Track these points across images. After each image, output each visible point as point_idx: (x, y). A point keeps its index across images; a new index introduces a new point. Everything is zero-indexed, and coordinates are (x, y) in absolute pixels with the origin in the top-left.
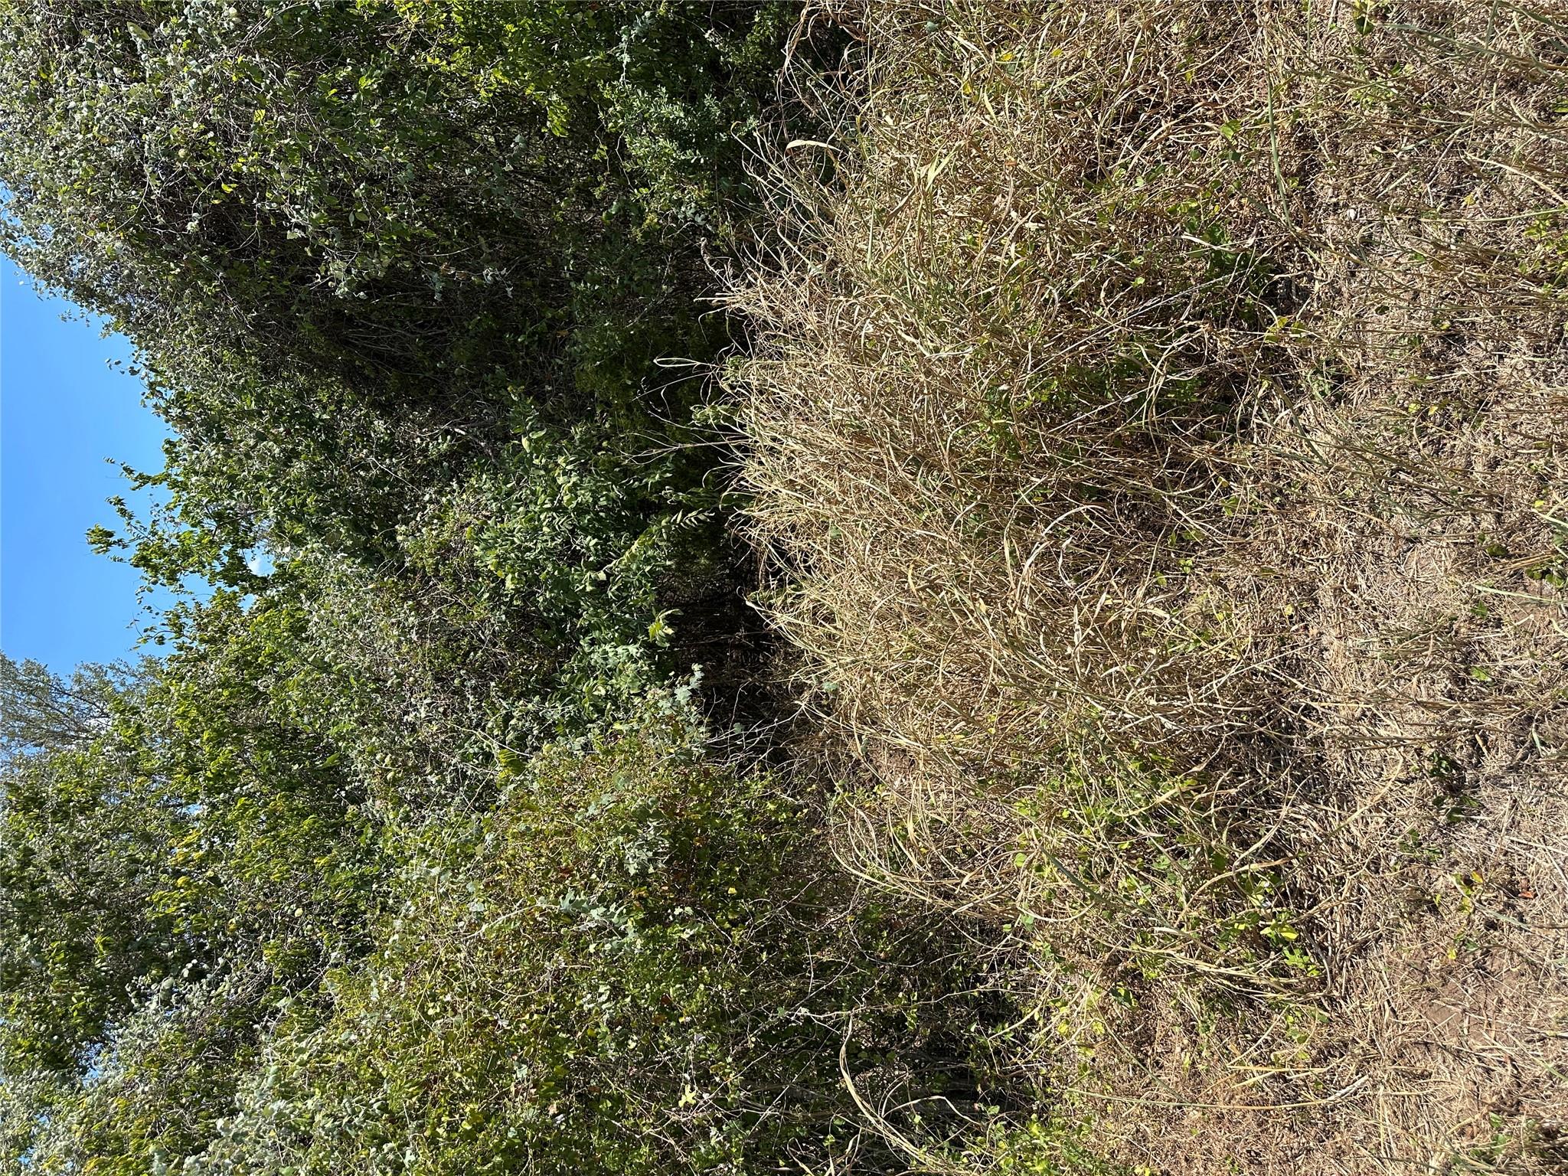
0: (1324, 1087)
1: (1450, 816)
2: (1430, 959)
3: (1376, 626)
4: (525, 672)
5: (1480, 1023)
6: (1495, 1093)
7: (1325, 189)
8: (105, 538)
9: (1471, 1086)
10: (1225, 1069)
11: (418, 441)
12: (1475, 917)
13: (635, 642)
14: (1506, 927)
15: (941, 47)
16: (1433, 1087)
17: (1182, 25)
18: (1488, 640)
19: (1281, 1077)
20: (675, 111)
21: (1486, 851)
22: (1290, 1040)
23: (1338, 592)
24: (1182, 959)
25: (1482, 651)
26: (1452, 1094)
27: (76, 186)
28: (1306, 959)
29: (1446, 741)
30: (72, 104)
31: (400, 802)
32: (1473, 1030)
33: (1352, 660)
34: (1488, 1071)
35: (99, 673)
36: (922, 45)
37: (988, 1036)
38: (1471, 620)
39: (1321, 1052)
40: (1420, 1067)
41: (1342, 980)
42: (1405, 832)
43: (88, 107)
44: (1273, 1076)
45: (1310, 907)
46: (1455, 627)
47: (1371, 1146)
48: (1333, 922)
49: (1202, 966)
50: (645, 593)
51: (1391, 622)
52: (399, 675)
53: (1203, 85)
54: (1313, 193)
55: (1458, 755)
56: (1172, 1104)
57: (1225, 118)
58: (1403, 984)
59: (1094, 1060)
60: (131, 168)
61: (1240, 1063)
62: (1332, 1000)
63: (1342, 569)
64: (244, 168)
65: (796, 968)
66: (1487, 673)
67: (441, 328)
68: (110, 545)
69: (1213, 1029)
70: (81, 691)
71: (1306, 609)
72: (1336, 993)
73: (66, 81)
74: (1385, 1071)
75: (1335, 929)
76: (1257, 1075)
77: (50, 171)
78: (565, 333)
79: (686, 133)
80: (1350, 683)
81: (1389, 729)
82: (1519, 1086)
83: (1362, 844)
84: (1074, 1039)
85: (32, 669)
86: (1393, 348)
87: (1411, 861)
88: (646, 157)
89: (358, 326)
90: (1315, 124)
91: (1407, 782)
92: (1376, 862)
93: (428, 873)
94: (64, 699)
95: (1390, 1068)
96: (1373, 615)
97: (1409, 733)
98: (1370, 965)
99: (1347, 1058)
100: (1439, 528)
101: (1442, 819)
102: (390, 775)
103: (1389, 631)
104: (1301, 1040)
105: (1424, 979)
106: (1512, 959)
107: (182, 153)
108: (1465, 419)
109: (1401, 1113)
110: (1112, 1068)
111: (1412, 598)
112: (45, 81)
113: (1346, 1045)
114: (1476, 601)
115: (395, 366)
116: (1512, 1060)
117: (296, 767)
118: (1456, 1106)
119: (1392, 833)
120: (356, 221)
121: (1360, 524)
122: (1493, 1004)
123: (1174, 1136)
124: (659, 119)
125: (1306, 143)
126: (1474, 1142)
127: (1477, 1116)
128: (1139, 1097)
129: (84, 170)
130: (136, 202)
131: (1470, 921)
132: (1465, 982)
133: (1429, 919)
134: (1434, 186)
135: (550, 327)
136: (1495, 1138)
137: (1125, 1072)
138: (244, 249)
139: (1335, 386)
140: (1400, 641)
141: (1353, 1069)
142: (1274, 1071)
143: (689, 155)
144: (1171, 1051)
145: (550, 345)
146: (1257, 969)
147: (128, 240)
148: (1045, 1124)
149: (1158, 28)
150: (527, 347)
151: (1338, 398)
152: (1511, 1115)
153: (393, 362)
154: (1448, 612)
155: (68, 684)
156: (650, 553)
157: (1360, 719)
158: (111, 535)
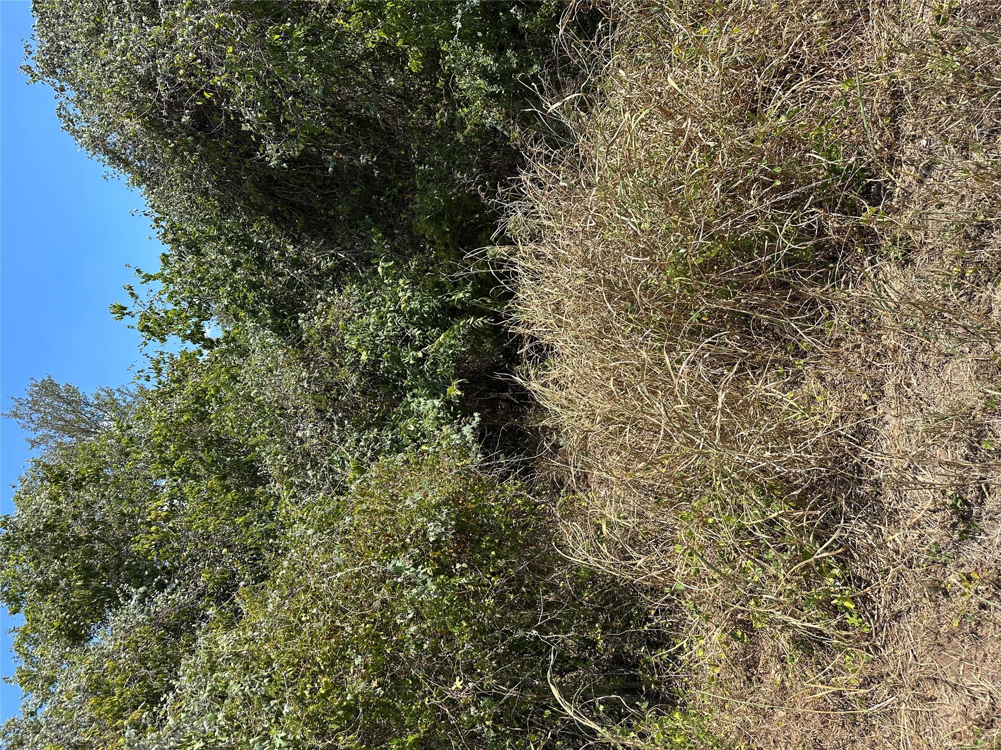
0: (866, 701)
1: (960, 535)
2: (941, 625)
3: (922, 410)
4: (372, 411)
5: (971, 668)
6: (977, 713)
7: (907, 126)
8: (121, 311)
9: (962, 707)
10: (803, 686)
11: (315, 259)
12: (973, 601)
13: (438, 398)
14: (992, 608)
15: (661, 23)
16: (937, 707)
17: (820, 14)
18: (994, 424)
19: (840, 694)
20: (488, 61)
21: (983, 559)
22: (846, 671)
23: (898, 387)
24: (779, 615)
25: (990, 430)
26: (949, 712)
27: (115, 89)
28: (860, 620)
29: (962, 487)
30: (116, 37)
31: (291, 485)
32: (966, 672)
33: (904, 431)
34: (974, 699)
35: (110, 394)
36: (649, 22)
37: (652, 655)
38: (984, 410)
39: (865, 679)
40: (929, 694)
41: (883, 635)
42: (931, 543)
43: (125, 40)
44: (833, 693)
45: (865, 588)
46: (973, 414)
47: (894, 741)
48: (880, 598)
49: (793, 621)
50: (448, 367)
51: (931, 408)
52: (295, 408)
53: (831, 54)
54: (899, 128)
55: (969, 496)
56: (767, 706)
57: (845, 77)
58: (923, 639)
59: (719, 675)
60: (148, 80)
61: (813, 683)
62: (876, 648)
63: (902, 372)
64: (219, 83)
65: (531, 605)
66: (992, 445)
67: (332, 189)
68: (124, 314)
69: (796, 660)
70: (98, 404)
71: (876, 397)
72: (879, 644)
73: (112, 23)
74: (906, 695)
75: (880, 603)
76: (824, 691)
77: (99, 79)
78: (410, 196)
79: (493, 74)
80: (902, 445)
81: (926, 477)
82: (994, 710)
83: (902, 550)
84: (707, 661)
85: (70, 389)
86: (945, 231)
87: (934, 562)
88: (468, 88)
89: (281, 185)
90: (904, 83)
91: (934, 512)
92: (910, 561)
93: (305, 533)
94: (88, 409)
95: (910, 692)
96: (920, 403)
97: (938, 480)
98: (902, 627)
99: (882, 684)
100: (967, 349)
101: (956, 537)
102: (286, 469)
103: (930, 414)
104: (854, 671)
105: (937, 638)
106: (995, 629)
107: (181, 72)
108: (989, 280)
109: (914, 721)
110: (730, 680)
111: (946, 393)
112: (99, 23)
113: (882, 677)
114: (988, 398)
115: (303, 212)
116: (990, 693)
117: (229, 459)
118: (951, 720)
119: (922, 543)
120: (285, 120)
121: (915, 344)
122: (980, 656)
123: (767, 726)
124: (478, 65)
125: (897, 95)
126: (961, 743)
127: (965, 728)
128: (746, 700)
129: (120, 79)
130: (151, 101)
131: (969, 603)
132: (963, 641)
133: (942, 600)
134: (979, 127)
135: (400, 192)
136: (976, 743)
137: (738, 683)
138: (214, 134)
139: (905, 254)
140: (936, 421)
141: (886, 692)
142: (834, 689)
143: (495, 89)
144: (769, 673)
145: (400, 203)
146: (827, 625)
147: (144, 124)
148: (685, 714)
149: (804, 16)
150: (385, 204)
151: (907, 262)
152: (987, 728)
153: (302, 209)
154: (969, 404)
155: (91, 400)
156: (452, 342)
157: (906, 469)
158: (125, 309)
